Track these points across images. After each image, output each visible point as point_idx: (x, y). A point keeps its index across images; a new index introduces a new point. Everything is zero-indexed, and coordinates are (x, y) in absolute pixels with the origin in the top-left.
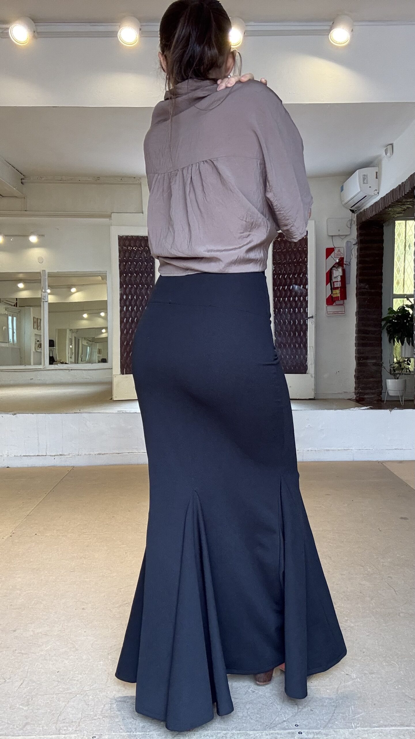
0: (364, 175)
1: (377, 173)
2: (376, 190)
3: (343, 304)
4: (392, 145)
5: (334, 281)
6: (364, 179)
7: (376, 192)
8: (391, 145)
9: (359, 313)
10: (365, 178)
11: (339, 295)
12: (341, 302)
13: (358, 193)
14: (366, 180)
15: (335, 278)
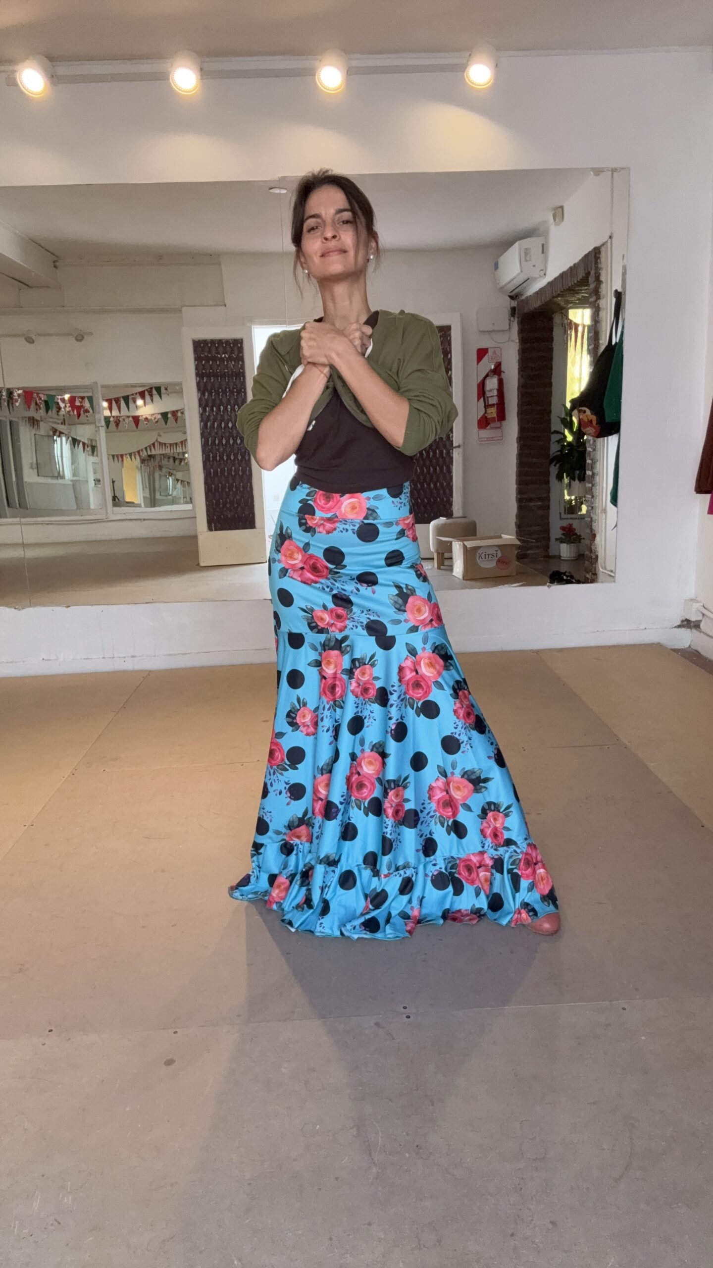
0: (526, 249)
1: (543, 245)
2: (542, 270)
3: (500, 427)
4: (562, 207)
5: (488, 396)
6: (526, 254)
7: (542, 273)
8: (561, 209)
9: (520, 439)
10: (527, 252)
11: (495, 415)
12: (498, 424)
13: (519, 274)
14: (528, 256)
15: (490, 391)
